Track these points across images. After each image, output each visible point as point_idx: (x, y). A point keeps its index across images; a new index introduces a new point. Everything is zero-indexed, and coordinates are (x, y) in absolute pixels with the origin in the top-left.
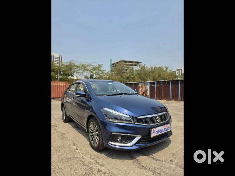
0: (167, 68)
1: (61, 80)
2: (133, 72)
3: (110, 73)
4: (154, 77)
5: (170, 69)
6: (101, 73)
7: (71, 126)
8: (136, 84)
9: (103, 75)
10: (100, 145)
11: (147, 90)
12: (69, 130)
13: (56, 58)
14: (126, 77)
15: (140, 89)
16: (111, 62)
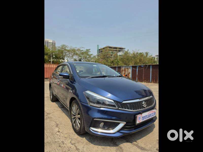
0: (147, 54)
1: (53, 63)
2: (118, 57)
3: (97, 57)
4: (136, 61)
5: (150, 55)
6: (88, 57)
7: (57, 105)
8: (119, 68)
9: (90, 59)
10: (82, 129)
11: (130, 73)
12: (55, 110)
13: (50, 43)
14: (111, 61)
15: (123, 72)
16: (98, 48)
